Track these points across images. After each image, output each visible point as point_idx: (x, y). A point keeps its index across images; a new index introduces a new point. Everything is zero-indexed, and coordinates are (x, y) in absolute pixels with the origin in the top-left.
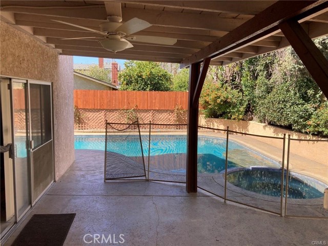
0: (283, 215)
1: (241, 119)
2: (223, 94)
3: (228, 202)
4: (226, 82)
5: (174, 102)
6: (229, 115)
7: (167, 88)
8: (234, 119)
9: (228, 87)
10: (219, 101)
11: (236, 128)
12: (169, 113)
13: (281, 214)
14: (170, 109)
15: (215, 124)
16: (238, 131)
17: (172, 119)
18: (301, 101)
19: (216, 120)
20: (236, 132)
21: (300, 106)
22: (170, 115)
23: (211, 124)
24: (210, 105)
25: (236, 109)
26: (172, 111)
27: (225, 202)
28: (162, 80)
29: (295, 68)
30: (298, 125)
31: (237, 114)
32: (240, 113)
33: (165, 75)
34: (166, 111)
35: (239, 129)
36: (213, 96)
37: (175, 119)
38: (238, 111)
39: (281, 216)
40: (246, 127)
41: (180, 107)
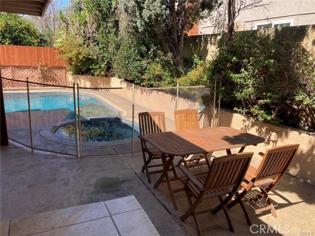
0: (79, 156)
1: (103, 75)
2: (85, 51)
3: (35, 151)
4: (89, 39)
5: (36, 58)
6: (92, 71)
7: (30, 42)
8: (98, 75)
9: (91, 44)
10: (81, 57)
11: (100, 84)
12: (32, 70)
13: (77, 156)
14: (33, 65)
15: (82, 80)
16: (102, 87)
17: (36, 76)
18: (139, 57)
19: (83, 76)
20: (101, 89)
21: (138, 62)
22: (34, 72)
23: (78, 80)
24: (74, 61)
25: (98, 66)
26: (36, 68)
27: (32, 151)
28: (24, 34)
29: (129, 25)
30: (139, 79)
31: (99, 71)
32: (102, 69)
33: (28, 29)
34: (29, 67)
35: (103, 84)
36: (75, 52)
37: (39, 76)
38: (100, 67)
39: (78, 157)
40: (109, 83)
41: (44, 63)
